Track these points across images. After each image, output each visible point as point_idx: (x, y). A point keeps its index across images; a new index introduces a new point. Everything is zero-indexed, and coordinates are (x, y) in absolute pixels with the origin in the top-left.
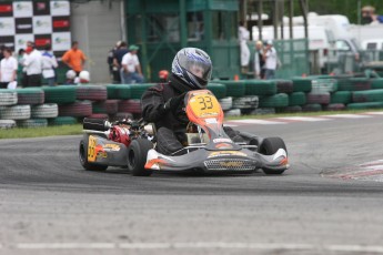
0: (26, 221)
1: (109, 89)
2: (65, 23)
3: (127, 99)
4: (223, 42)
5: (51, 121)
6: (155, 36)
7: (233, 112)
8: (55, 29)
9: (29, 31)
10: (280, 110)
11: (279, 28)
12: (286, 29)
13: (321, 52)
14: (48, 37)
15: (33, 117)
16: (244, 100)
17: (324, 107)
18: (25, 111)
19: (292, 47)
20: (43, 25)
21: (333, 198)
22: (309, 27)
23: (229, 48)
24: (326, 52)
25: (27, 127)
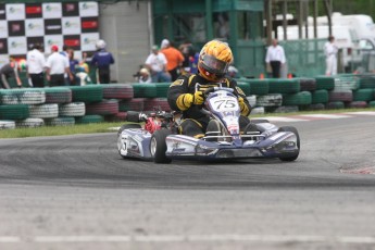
0: (45, 215)
1: (135, 88)
2: (94, 24)
3: (152, 98)
4: (248, 42)
5: (78, 120)
6: (182, 36)
7: (257, 109)
8: (85, 30)
9: (59, 32)
10: (304, 108)
11: (304, 28)
12: (311, 28)
13: (345, 51)
14: (77, 37)
15: (60, 116)
16: (268, 98)
17: (347, 105)
18: (53, 109)
19: (316, 46)
20: (72, 26)
21: (348, 192)
22: (333, 27)
23: (254, 48)
24: (349, 51)
25: (55, 125)
